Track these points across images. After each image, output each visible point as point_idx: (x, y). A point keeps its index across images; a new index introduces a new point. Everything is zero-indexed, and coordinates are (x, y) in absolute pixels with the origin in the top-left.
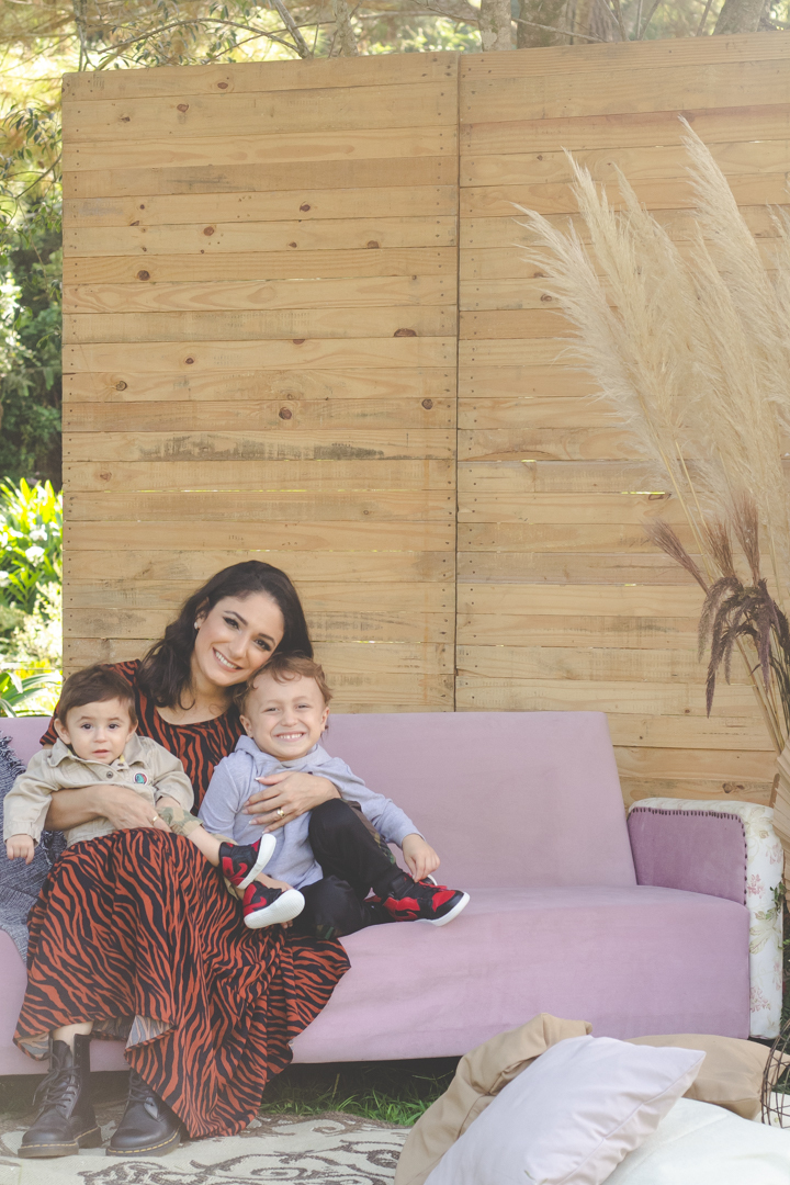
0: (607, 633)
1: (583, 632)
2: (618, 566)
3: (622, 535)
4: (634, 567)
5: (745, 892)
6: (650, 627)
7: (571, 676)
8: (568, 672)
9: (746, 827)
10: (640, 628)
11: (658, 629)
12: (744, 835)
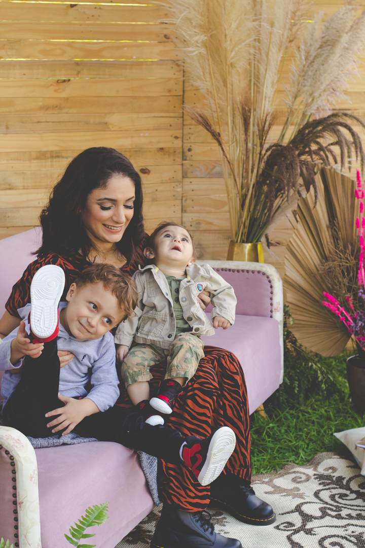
0: (33, 161)
1: (19, 162)
2: (38, 122)
3: (41, 104)
4: (48, 122)
5: (271, 311)
6: (58, 157)
7: (11, 188)
8: (9, 185)
9: (271, 278)
10: (52, 157)
11: (63, 157)
12: (270, 282)
